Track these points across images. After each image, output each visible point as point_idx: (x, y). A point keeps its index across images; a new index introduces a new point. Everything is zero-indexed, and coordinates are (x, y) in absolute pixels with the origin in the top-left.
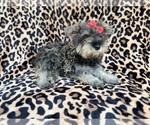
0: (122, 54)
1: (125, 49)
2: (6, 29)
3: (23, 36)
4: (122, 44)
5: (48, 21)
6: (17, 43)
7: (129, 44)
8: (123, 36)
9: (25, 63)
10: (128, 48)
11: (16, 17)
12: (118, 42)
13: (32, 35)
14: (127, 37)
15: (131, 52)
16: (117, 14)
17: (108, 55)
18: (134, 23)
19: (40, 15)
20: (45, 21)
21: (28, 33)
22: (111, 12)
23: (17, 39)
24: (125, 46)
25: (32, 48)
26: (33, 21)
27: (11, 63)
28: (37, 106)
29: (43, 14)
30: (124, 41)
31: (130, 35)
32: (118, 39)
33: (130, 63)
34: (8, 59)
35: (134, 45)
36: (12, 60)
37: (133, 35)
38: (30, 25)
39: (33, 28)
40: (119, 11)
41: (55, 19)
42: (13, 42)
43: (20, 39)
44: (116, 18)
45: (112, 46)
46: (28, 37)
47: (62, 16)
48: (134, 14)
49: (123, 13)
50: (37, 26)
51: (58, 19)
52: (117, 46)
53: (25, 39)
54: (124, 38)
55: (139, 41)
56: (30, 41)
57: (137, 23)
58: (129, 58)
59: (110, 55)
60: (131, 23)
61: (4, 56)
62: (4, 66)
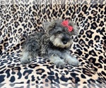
0: (87, 43)
1: (90, 39)
2: (9, 22)
3: (19, 27)
4: (88, 36)
5: (36, 17)
6: (15, 31)
7: (94, 36)
8: (89, 29)
9: (18, 45)
10: (93, 39)
11: (16, 14)
12: (85, 34)
13: (25, 27)
14: (92, 30)
15: (94, 42)
16: (86, 13)
17: (76, 43)
18: (99, 20)
19: (31, 13)
20: (34, 18)
21: (23, 25)
22: (81, 11)
23: (15, 29)
24: (90, 37)
25: (24, 35)
26: (27, 17)
27: (10, 44)
28: (11, 75)
29: (33, 13)
30: (89, 34)
31: (94, 28)
32: (85, 31)
33: (93, 51)
34: (8, 41)
35: (97, 37)
36: (11, 42)
37: (97, 29)
38: (24, 20)
39: (26, 22)
40: (87, 10)
41: (41, 16)
42: (13, 30)
43: (17, 29)
44: (85, 15)
45: (80, 37)
46: (22, 27)
47: (46, 14)
48: (99, 13)
49: (90, 12)
50: (29, 21)
51: (43, 16)
52: (84, 37)
54: (90, 31)
55: (101, 34)
56: (23, 30)
57: (101, 20)
58: (92, 47)
59: (78, 43)
60: (96, 19)
61: (7, 40)
62: (5, 47)
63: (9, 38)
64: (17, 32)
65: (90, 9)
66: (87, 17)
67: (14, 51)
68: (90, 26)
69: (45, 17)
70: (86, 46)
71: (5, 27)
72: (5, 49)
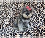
1: (38, 21)
3: (8, 16)
4: (37, 19)
5: (15, 12)
6: (6, 18)
7: (39, 19)
10: (39, 21)
11: (6, 11)
13: (10, 16)
14: (39, 17)
15: (40, 22)
18: (41, 12)
19: (13, 11)
20: (14, 12)
24: (38, 20)
26: (11, 12)
30: (38, 18)
31: (40, 16)
38: (10, 13)
42: (5, 18)
53: (8, 17)
56: (10, 18)
57: (42, 12)
58: (39, 24)
59: (33, 23)
60: (40, 12)
61: (3, 22)
62: (2, 25)
63: (4, 22)
64: (7, 19)
65: (37, 8)
66: (36, 12)
67: (6, 27)
68: (38, 15)
69: (19, 12)
70: (37, 24)
71: (2, 17)
72: (2, 26)
